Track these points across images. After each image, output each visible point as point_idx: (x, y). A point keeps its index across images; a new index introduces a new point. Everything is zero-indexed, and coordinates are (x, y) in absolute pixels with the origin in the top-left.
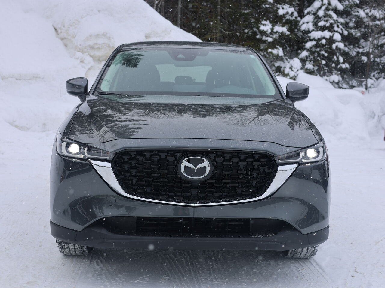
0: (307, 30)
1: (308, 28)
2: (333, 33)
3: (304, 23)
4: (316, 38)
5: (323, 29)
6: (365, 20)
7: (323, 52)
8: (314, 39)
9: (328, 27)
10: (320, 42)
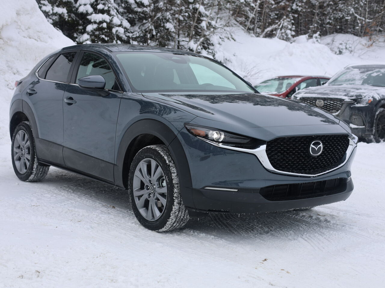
0: (85, 12)
1: (86, 10)
2: (111, 17)
3: (80, 5)
4: (98, 21)
5: (102, 12)
6: (133, 6)
7: (103, 36)
8: (95, 22)
9: (106, 10)
10: (101, 26)
